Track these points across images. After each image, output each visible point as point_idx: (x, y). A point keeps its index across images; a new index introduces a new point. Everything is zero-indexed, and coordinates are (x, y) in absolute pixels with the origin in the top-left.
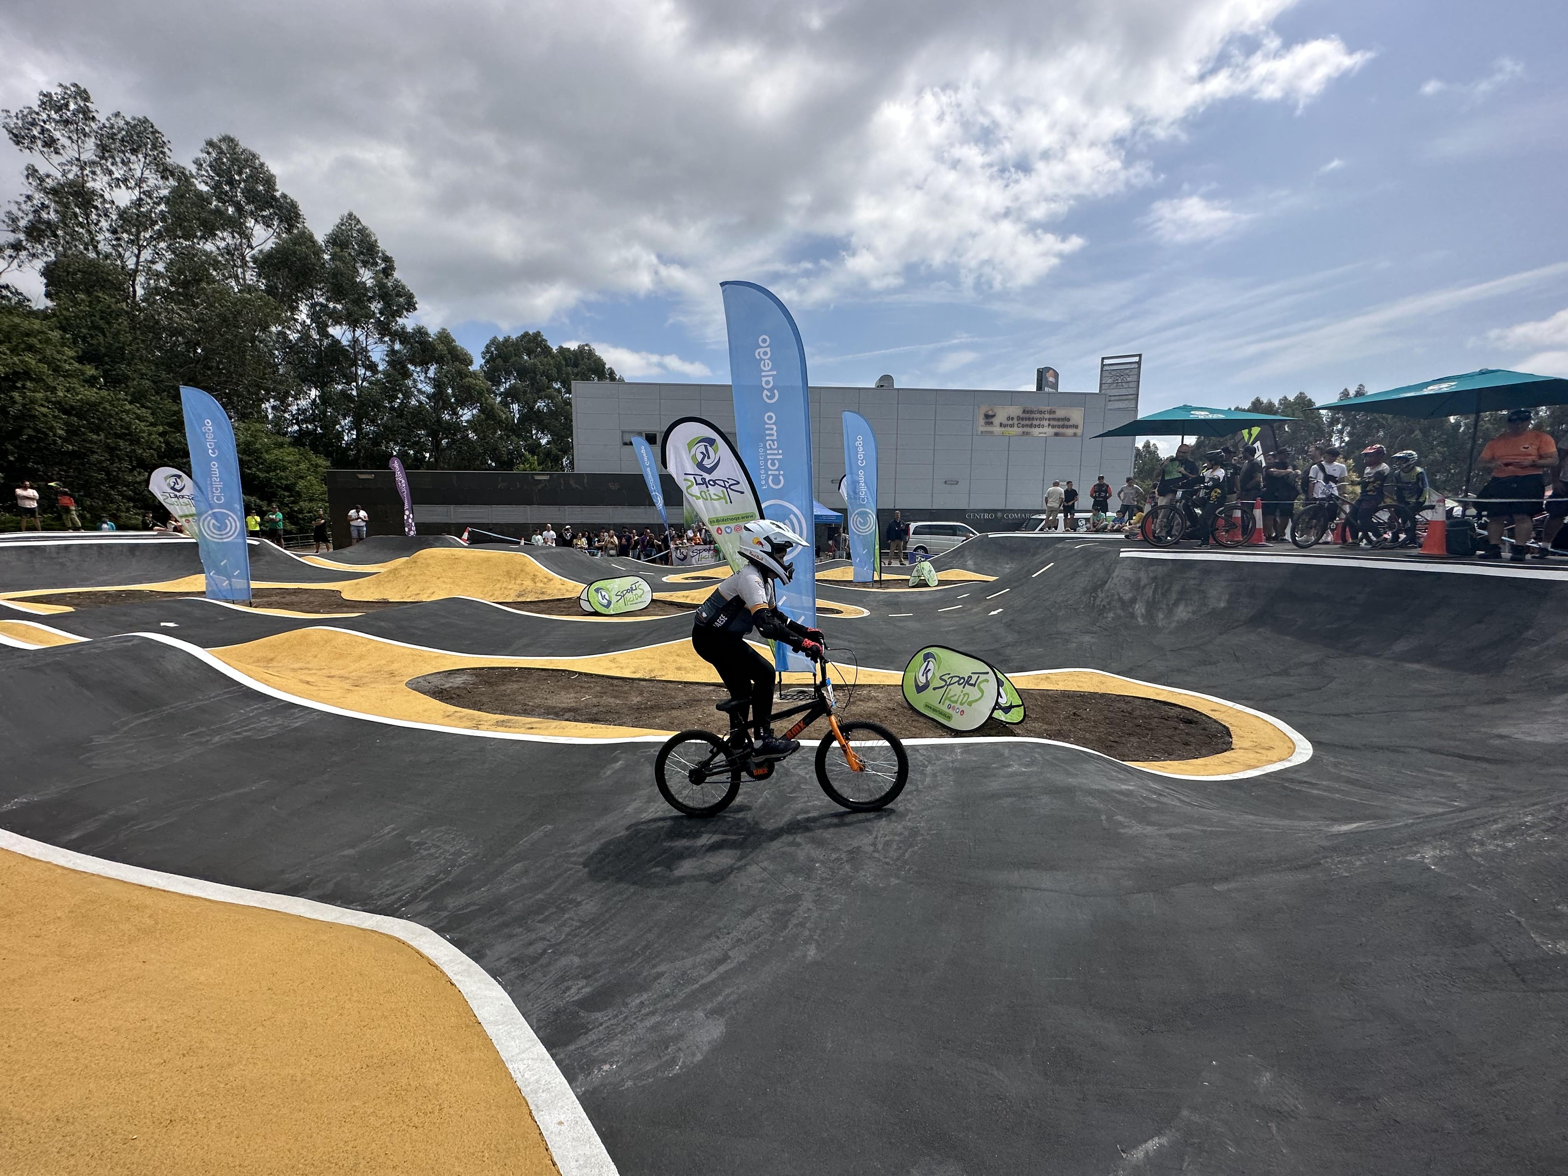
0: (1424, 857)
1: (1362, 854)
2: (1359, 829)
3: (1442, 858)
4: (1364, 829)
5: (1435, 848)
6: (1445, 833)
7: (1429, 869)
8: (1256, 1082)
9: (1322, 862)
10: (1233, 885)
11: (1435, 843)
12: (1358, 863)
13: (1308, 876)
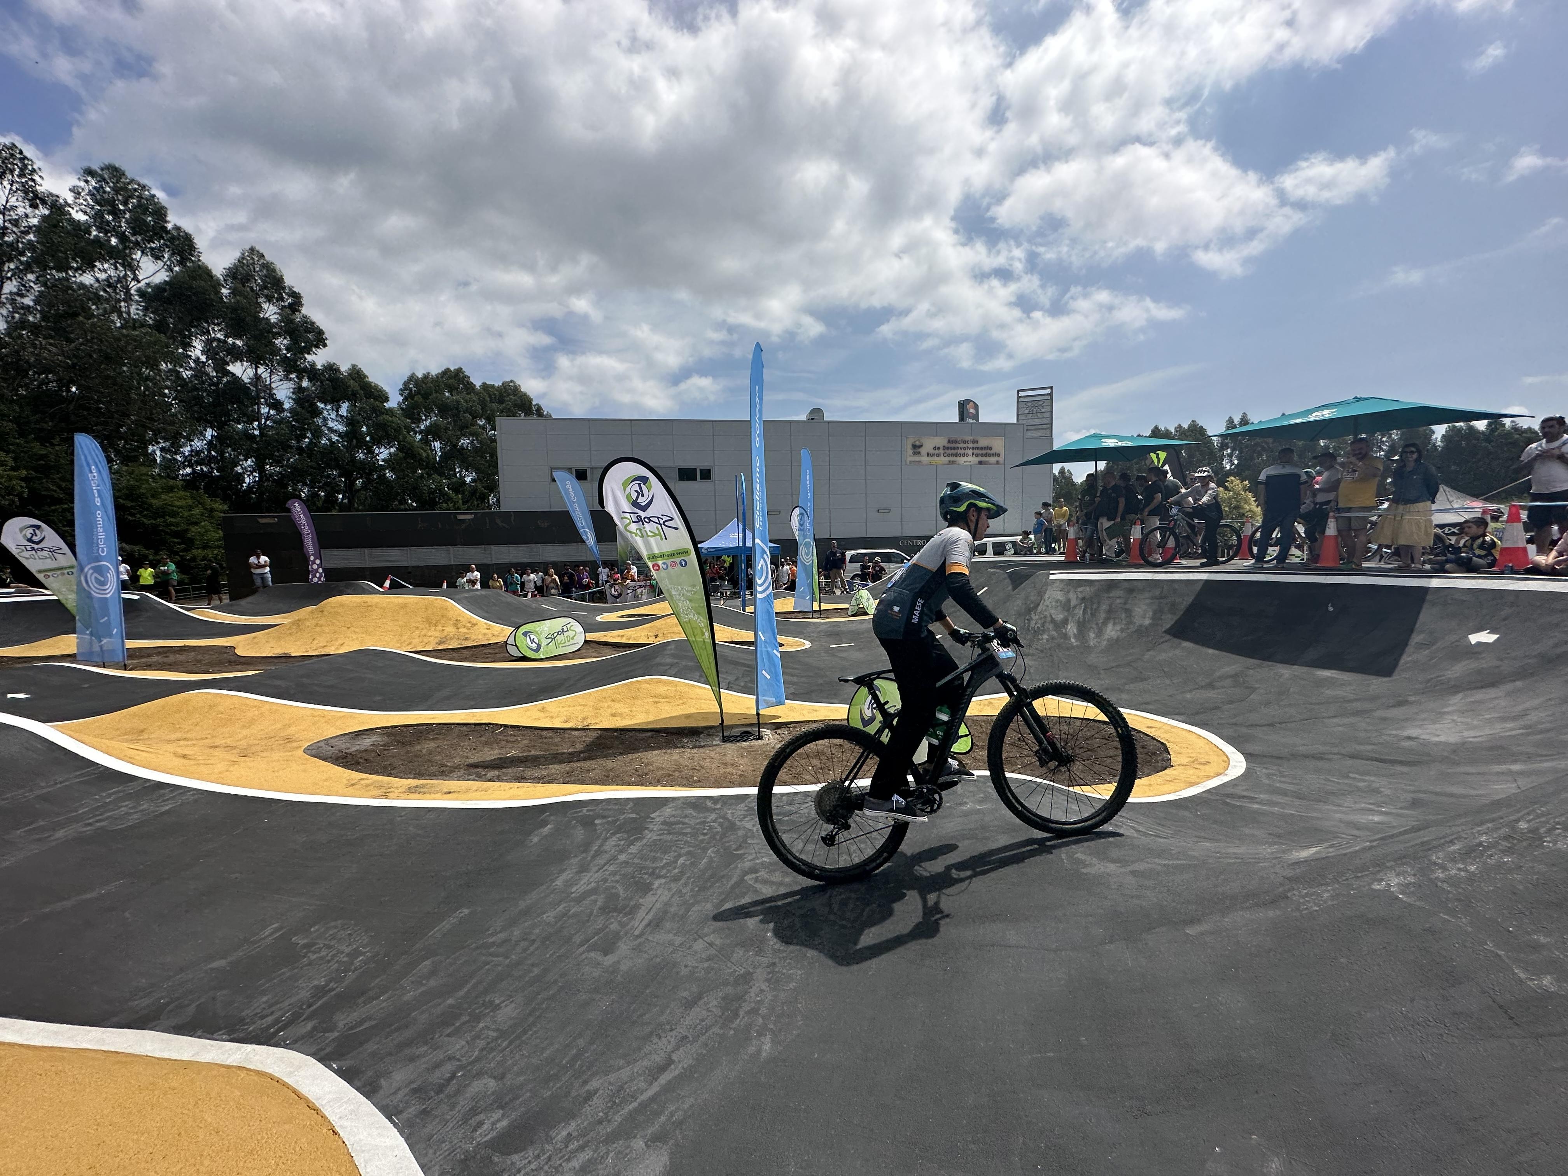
0: (1389, 886)
1: (1327, 884)
2: (1318, 856)
3: (1407, 886)
4: (1324, 855)
5: (1398, 875)
6: (1404, 857)
7: (1397, 898)
8: (1265, 1171)
9: (1289, 895)
10: (1204, 927)
11: (1398, 870)
12: (1326, 895)
13: (1278, 912)
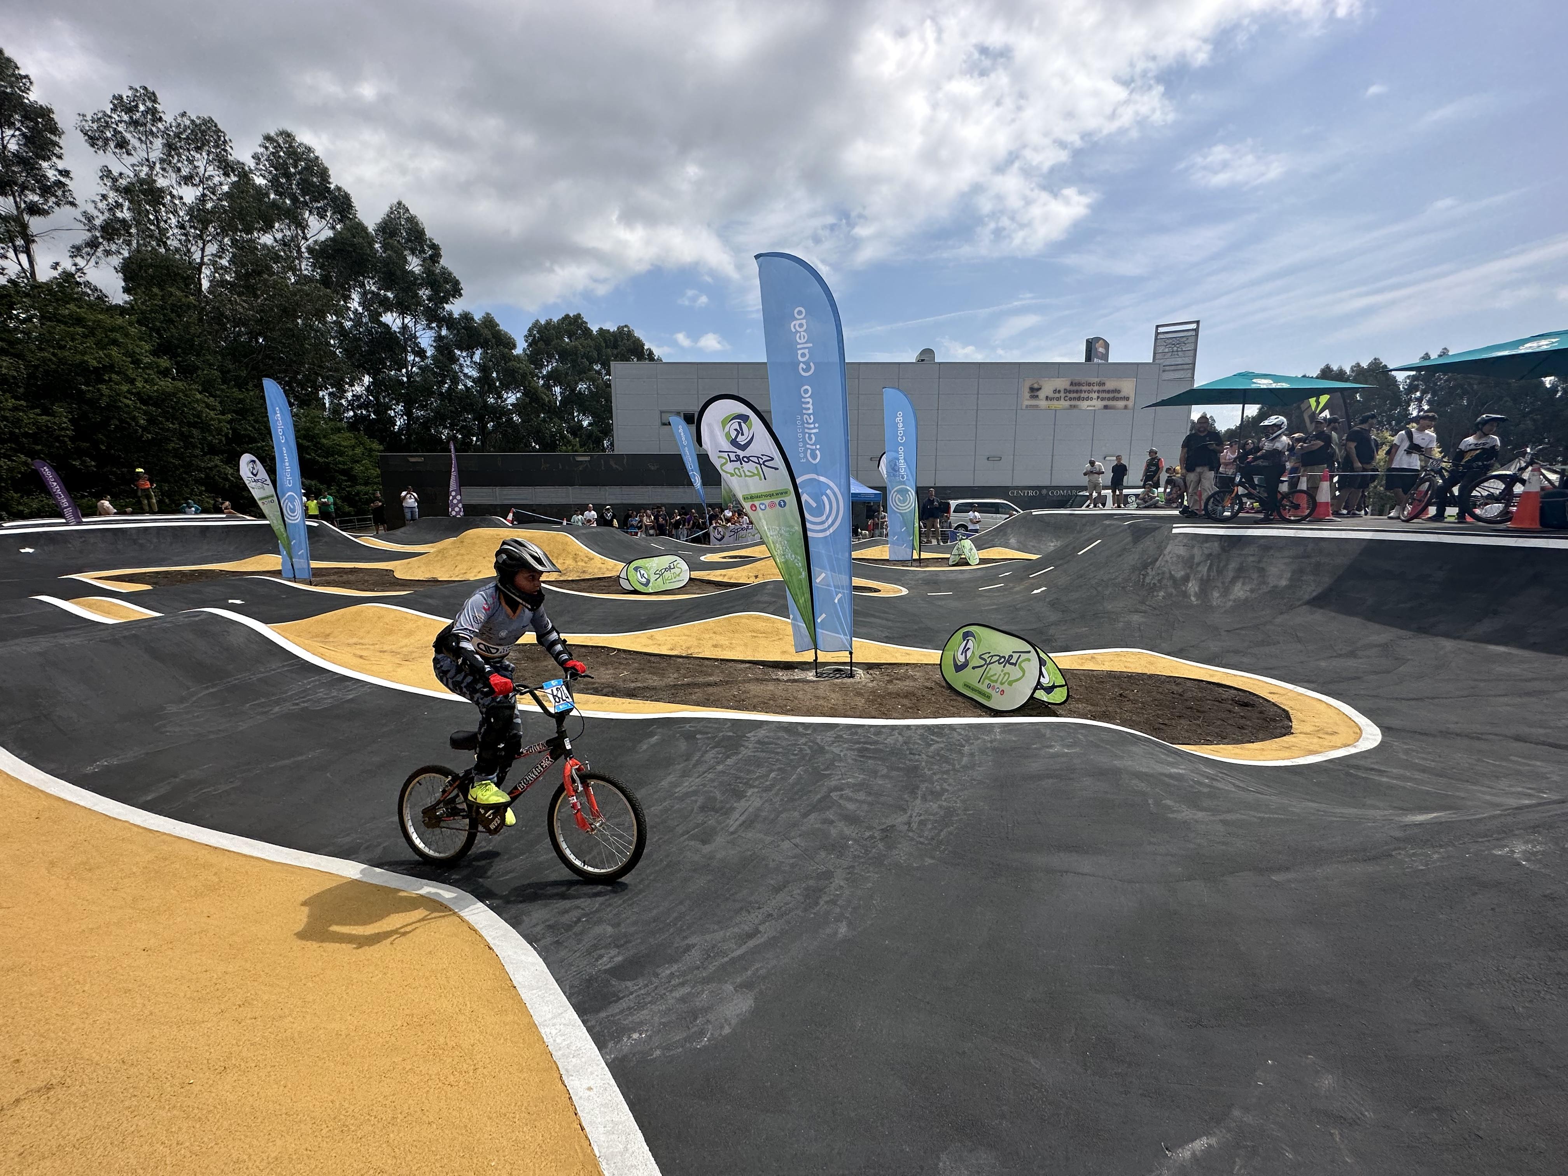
0: (1513, 852)
1: (1440, 847)
2: (1436, 820)
3: (1534, 854)
4: (1443, 820)
5: (1526, 842)
6: (1538, 826)
7: (1519, 864)
8: (1316, 1085)
9: (1393, 853)
10: (1290, 875)
11: (1527, 837)
12: (1436, 856)
13: (1378, 868)
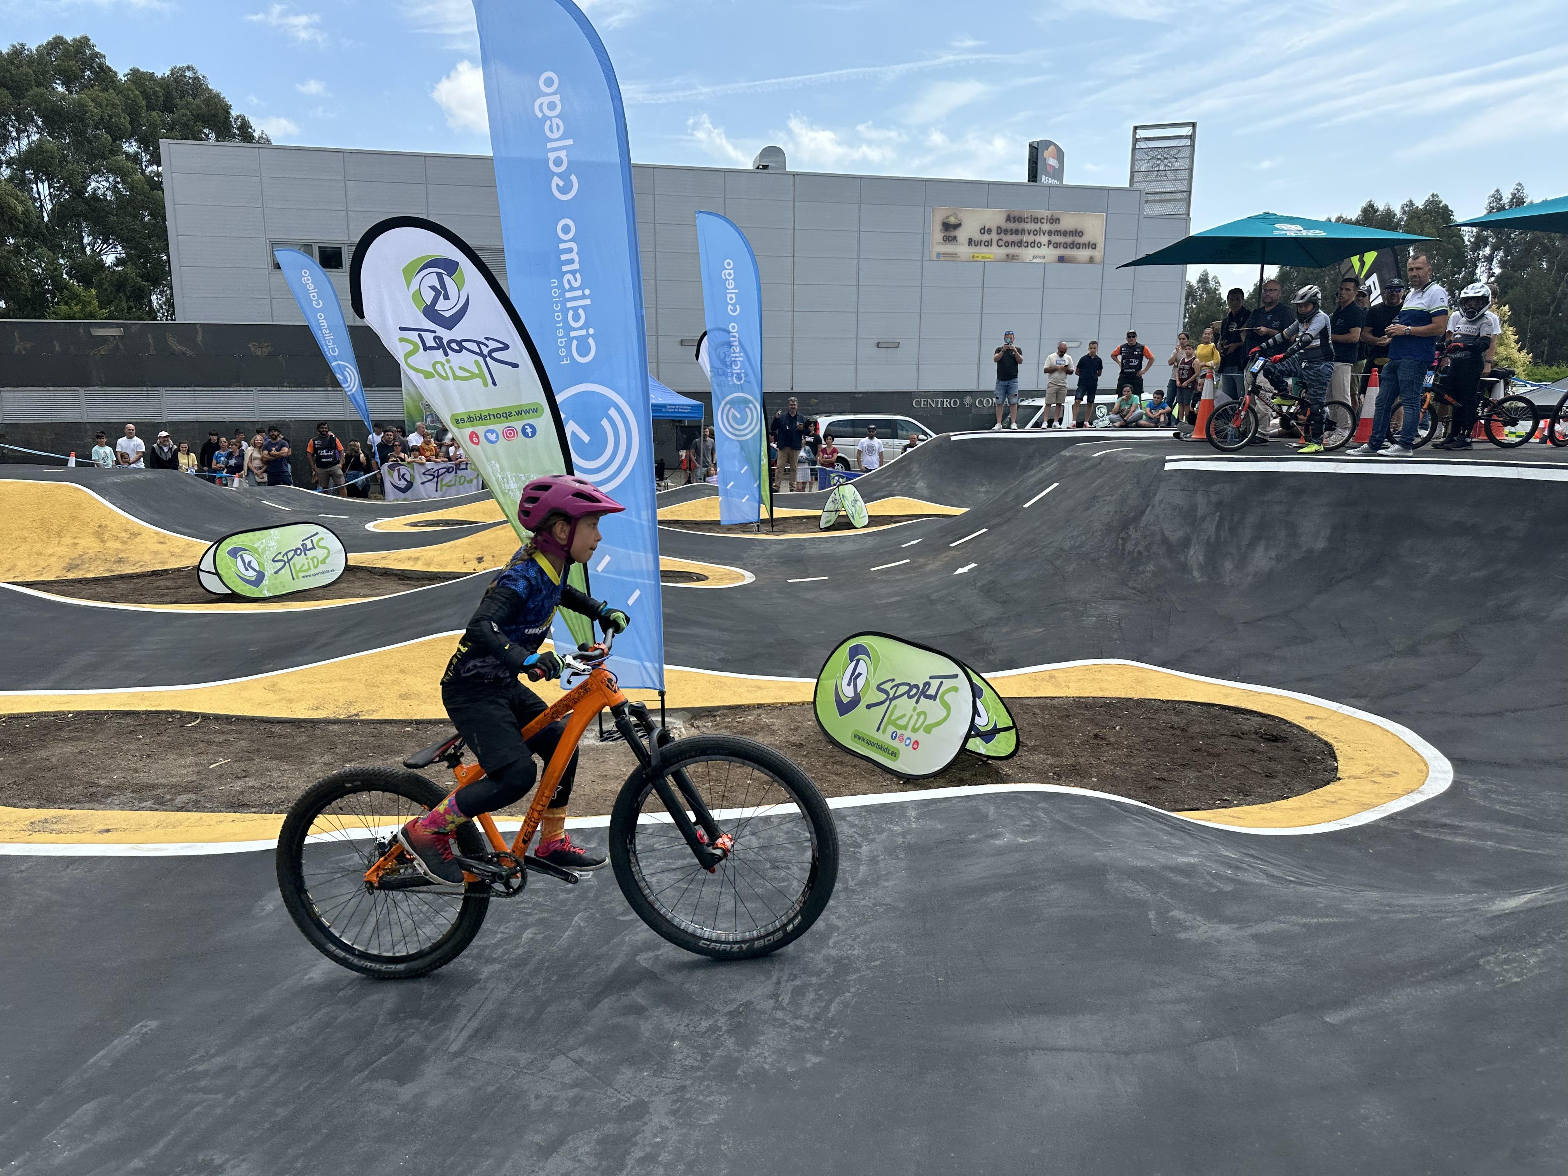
1: (1538, 945)
2: (1530, 905)
4: (1539, 904)
9: (1481, 962)
10: (1352, 1012)
12: (1532, 961)
13: (1462, 987)
